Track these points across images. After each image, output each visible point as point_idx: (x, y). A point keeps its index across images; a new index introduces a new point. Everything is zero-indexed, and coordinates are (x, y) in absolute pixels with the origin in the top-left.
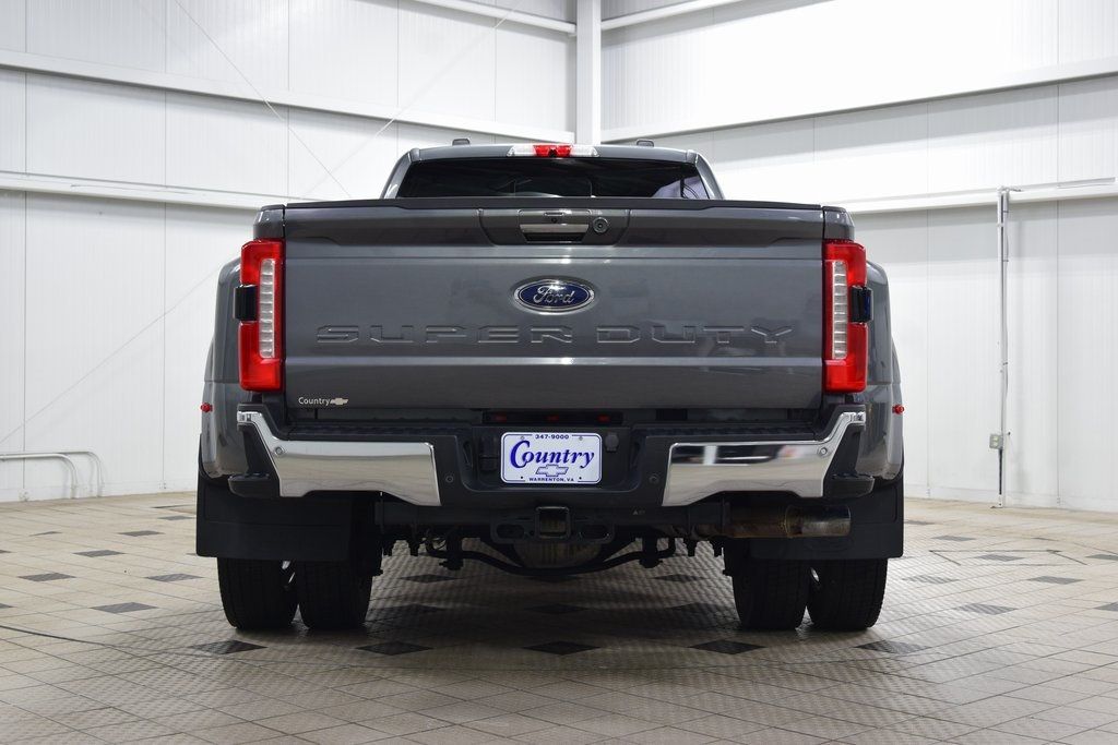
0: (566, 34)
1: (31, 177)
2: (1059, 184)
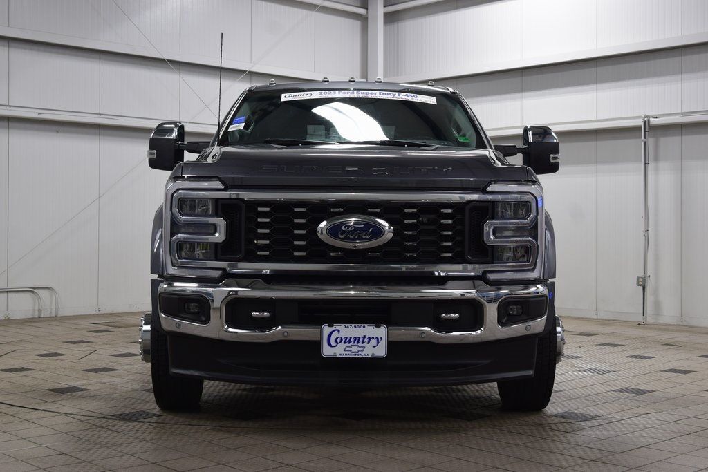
0: (361, 15)
1: (12, 108)
2: (682, 114)
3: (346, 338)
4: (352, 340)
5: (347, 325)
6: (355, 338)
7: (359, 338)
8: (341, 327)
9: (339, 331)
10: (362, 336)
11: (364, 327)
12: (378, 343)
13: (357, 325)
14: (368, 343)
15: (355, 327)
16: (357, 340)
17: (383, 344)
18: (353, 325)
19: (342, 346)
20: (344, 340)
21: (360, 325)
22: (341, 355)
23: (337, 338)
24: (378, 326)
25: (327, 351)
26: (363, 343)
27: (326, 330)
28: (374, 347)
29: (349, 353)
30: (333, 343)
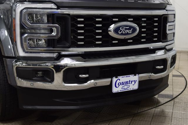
3: (123, 82)
4: (125, 83)
5: (123, 76)
6: (126, 82)
7: (128, 82)
8: (120, 77)
9: (119, 79)
10: (129, 81)
11: (130, 76)
12: (135, 83)
13: (127, 76)
14: (131, 83)
15: (126, 77)
16: (127, 82)
17: (137, 83)
18: (125, 76)
19: (121, 86)
20: (121, 84)
21: (128, 76)
22: (120, 91)
23: (119, 83)
24: (135, 75)
25: (115, 90)
26: (129, 84)
27: (114, 79)
28: (133, 85)
29: (124, 89)
30: (117, 86)
